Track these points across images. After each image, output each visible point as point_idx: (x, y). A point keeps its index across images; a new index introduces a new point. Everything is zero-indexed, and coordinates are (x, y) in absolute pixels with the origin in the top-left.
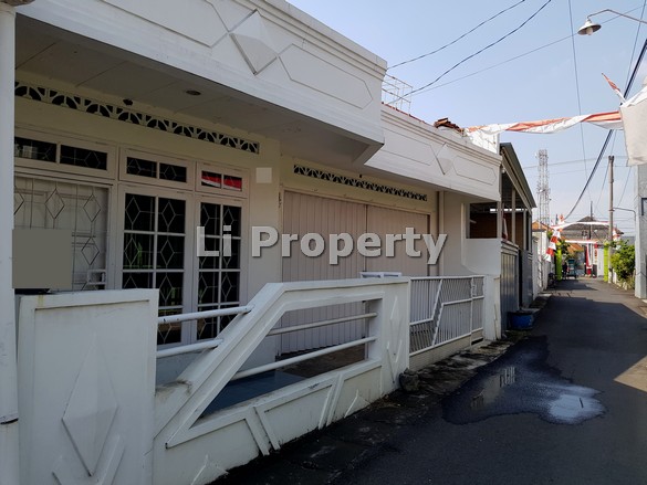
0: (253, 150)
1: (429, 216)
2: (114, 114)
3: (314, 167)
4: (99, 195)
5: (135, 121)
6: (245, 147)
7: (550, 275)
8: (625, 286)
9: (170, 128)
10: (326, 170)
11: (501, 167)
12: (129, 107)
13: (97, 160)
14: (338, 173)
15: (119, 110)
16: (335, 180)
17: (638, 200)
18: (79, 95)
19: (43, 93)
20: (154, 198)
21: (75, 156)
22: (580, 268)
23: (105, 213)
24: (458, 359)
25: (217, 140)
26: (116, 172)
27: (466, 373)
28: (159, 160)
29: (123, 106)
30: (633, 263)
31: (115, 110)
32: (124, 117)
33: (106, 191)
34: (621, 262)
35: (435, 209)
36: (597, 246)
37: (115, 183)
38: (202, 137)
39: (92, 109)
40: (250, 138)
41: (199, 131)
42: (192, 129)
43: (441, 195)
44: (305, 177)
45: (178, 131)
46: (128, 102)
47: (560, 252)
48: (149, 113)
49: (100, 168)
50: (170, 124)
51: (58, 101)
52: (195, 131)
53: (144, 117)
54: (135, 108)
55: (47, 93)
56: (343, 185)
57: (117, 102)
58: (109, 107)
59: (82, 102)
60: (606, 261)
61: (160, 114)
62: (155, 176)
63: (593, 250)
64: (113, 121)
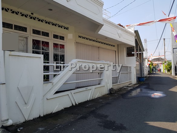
0: (67, 29)
1: (116, 51)
2: (28, 17)
3: (84, 36)
4: (25, 39)
5: (34, 19)
6: (65, 28)
7: (149, 71)
8: (169, 73)
9: (44, 22)
10: (87, 37)
11: (135, 37)
12: (33, 15)
13: (24, 29)
14: (91, 38)
15: (30, 16)
16: (90, 40)
17: (172, 49)
18: (19, 11)
19: (9, 10)
20: (40, 41)
21: (18, 28)
22: (157, 70)
23: (27, 45)
24: (125, 87)
25: (57, 26)
26: (29, 33)
27: (128, 90)
28: (41, 30)
29: (31, 15)
30: (171, 67)
31: (29, 16)
32: (31, 18)
33: (27, 38)
34: (168, 67)
35: (117, 49)
36: (161, 64)
37: (29, 36)
38: (53, 25)
39: (23, 15)
40: (66, 26)
41: (52, 23)
42: (50, 22)
43: (119, 45)
44: (82, 39)
45: (46, 23)
46: (32, 14)
47: (151, 65)
48: (38, 17)
49: (25, 32)
50: (44, 21)
51: (13, 12)
52: (51, 23)
53: (37, 18)
54: (34, 16)
55: (10, 10)
56: (92, 41)
57: (29, 14)
58: (27, 15)
59: (20, 13)
60: (164, 67)
61: (41, 18)
62: (40, 35)
63: (160, 65)
64: (28, 19)
